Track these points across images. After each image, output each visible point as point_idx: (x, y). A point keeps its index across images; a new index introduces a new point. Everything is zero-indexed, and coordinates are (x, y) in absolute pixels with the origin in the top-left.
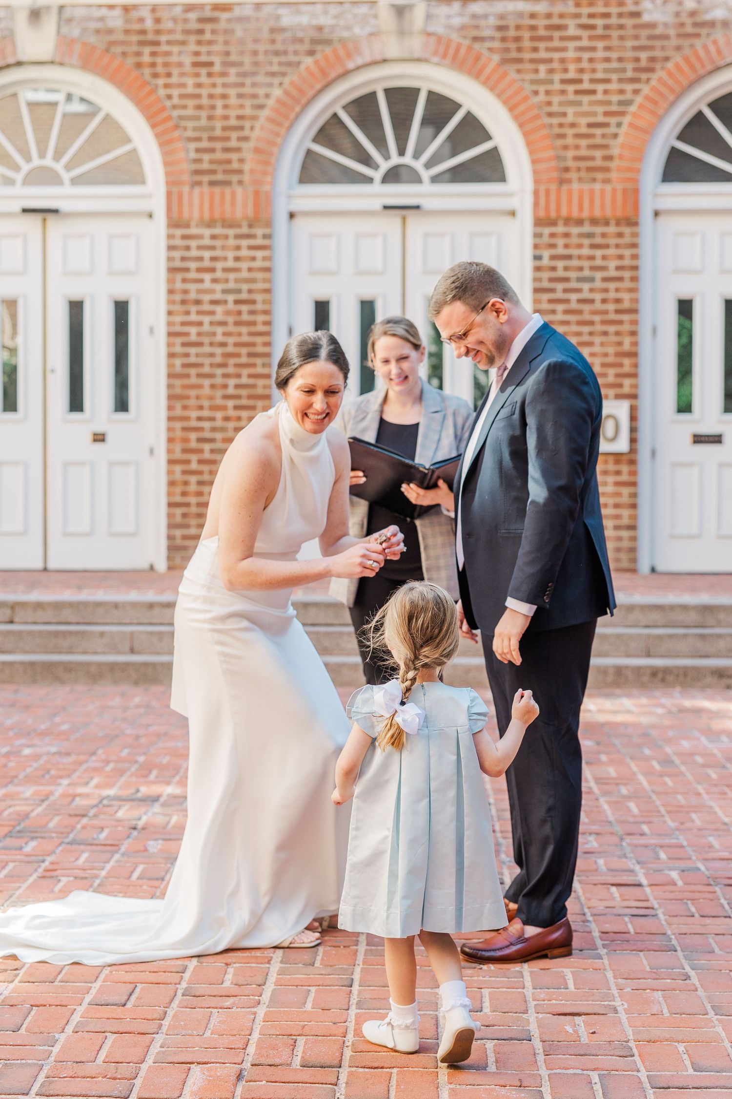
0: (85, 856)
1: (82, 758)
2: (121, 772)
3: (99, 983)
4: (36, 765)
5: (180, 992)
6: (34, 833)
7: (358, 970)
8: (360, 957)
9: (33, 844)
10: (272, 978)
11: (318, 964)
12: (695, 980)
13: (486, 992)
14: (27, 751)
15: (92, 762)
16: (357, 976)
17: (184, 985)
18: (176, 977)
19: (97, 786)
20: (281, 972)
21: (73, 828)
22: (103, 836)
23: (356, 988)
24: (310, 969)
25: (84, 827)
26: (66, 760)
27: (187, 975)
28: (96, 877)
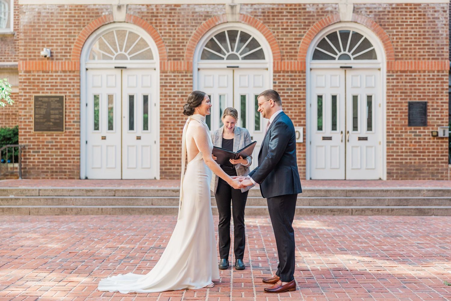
0: (148, 264)
1: (142, 236)
2: (155, 241)
3: (159, 297)
4: (128, 239)
5: (182, 299)
6: (132, 258)
7: (231, 293)
8: (231, 289)
9: (133, 261)
10: (208, 295)
11: (220, 291)
12: (325, 294)
13: (267, 298)
14: (125, 235)
15: (145, 238)
16: (231, 294)
17: (183, 297)
18: (181, 295)
19: (148, 244)
20: (210, 294)
21: (143, 257)
22: (152, 258)
23: (231, 297)
24: (217, 293)
25: (146, 256)
26: (137, 237)
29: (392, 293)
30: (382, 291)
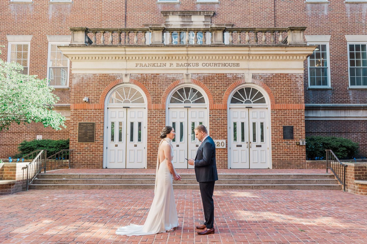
0: (137, 218)
1: (135, 202)
2: (142, 205)
3: (142, 238)
4: (127, 203)
6: (129, 215)
7: (182, 236)
8: (182, 234)
9: (129, 217)
11: (175, 235)
12: (233, 237)
13: (201, 239)
14: (126, 201)
15: (137, 203)
16: (181, 237)
17: (155, 238)
18: (154, 237)
19: (138, 207)
20: (170, 236)
21: (135, 214)
23: (181, 238)
25: (137, 214)
26: (132, 202)
27: (155, 237)
28: (140, 222)
29: (270, 236)
30: (265, 234)
